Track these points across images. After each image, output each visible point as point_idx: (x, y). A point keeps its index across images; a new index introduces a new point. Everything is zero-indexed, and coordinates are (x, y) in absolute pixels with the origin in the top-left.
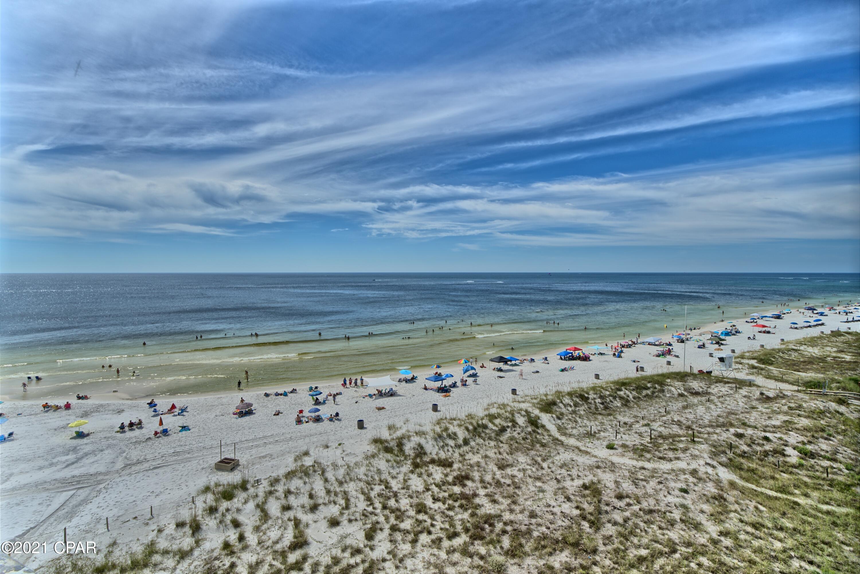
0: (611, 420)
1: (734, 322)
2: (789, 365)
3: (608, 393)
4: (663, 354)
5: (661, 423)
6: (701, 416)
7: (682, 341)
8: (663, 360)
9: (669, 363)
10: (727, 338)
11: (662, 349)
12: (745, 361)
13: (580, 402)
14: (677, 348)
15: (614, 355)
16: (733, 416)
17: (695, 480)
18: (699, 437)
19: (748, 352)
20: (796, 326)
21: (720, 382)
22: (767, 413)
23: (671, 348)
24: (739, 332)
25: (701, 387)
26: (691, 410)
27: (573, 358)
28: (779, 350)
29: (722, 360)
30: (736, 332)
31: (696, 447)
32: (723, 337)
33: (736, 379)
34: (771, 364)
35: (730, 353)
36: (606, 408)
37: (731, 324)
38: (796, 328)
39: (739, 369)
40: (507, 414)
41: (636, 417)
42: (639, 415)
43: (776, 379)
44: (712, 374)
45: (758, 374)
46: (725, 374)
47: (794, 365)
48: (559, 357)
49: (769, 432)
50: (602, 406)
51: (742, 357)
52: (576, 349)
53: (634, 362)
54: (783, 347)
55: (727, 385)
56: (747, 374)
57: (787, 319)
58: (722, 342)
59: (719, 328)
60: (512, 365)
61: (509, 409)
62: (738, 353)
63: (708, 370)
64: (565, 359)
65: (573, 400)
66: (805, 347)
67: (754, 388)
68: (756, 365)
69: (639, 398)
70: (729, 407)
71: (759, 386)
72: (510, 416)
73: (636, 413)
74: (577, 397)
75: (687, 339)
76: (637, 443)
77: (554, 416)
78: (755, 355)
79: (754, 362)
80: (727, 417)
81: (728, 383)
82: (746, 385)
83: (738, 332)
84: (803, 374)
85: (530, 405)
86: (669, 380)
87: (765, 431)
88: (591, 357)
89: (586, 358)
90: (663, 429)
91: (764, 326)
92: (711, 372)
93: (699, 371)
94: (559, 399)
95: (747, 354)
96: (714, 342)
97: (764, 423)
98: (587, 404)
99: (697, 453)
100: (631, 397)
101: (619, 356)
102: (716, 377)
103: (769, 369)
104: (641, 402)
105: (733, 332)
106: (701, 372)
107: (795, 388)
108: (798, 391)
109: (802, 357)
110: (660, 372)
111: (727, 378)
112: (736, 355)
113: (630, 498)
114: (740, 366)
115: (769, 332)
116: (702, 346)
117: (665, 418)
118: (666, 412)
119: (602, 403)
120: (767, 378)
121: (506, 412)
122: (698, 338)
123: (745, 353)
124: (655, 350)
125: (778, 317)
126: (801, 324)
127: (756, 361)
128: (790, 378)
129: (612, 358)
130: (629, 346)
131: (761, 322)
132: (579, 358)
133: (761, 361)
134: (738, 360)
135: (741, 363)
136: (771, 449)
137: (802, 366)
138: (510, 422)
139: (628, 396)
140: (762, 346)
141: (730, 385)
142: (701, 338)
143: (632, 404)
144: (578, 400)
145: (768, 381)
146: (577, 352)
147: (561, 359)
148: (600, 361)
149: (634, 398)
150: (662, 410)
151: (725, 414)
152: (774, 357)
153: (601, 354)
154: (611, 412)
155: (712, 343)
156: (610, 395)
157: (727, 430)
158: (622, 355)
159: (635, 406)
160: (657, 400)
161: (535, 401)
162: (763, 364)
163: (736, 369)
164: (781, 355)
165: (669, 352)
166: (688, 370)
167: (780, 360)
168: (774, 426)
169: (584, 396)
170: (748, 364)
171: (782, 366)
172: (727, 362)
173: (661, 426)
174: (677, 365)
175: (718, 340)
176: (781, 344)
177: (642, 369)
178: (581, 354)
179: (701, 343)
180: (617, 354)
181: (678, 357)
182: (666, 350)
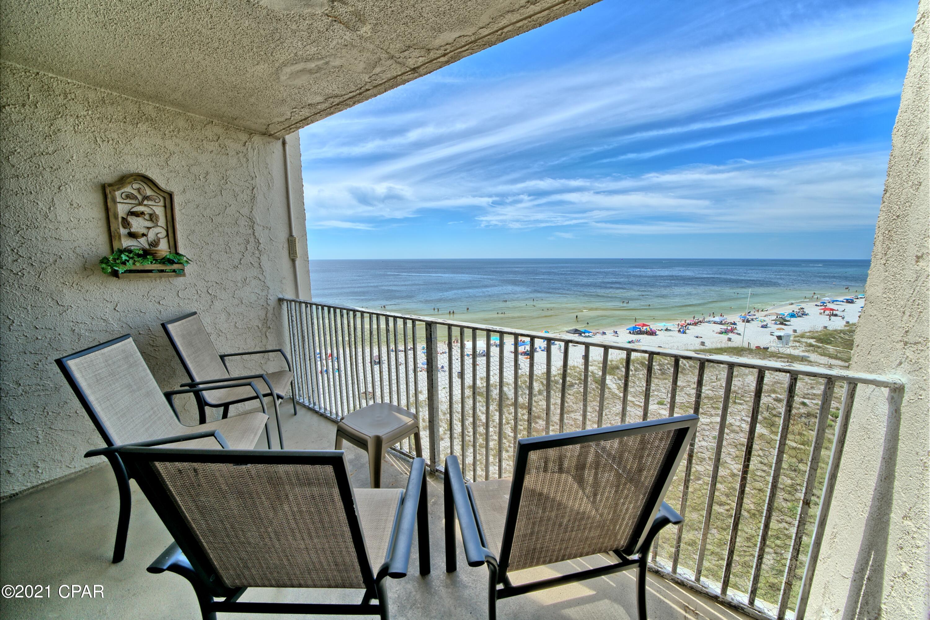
0: (665, 384)
1: (803, 305)
2: (847, 345)
3: (667, 362)
4: (726, 332)
5: (710, 388)
6: (749, 384)
7: (748, 321)
8: (725, 337)
9: (730, 339)
10: (793, 320)
11: (726, 327)
12: (804, 340)
14: (740, 326)
15: (679, 331)
18: (743, 400)
19: (810, 332)
21: (774, 357)
23: (735, 326)
24: (806, 315)
26: (740, 379)
27: (641, 333)
28: (842, 332)
29: (780, 338)
30: (803, 315)
31: (736, 407)
32: (787, 318)
33: (790, 355)
34: (829, 343)
35: (791, 333)
36: (663, 374)
37: (800, 307)
39: (796, 346)
41: (688, 381)
43: (831, 356)
44: (769, 350)
45: (814, 351)
46: (781, 350)
48: (628, 331)
49: (809, 399)
50: (659, 372)
51: (802, 336)
52: (644, 325)
53: (697, 337)
54: (847, 328)
56: (803, 351)
58: (786, 323)
59: (786, 310)
60: (586, 337)
61: (578, 370)
62: (799, 332)
63: (765, 346)
64: (633, 333)
65: (634, 366)
68: (814, 343)
70: (777, 377)
72: (578, 375)
73: (689, 379)
74: (638, 364)
75: (752, 320)
76: (684, 401)
78: (816, 334)
79: (812, 341)
80: (773, 385)
81: (781, 357)
82: (798, 360)
83: (804, 314)
85: (597, 368)
87: (805, 398)
88: (658, 333)
89: (652, 333)
90: (710, 392)
91: (832, 310)
92: (768, 348)
93: (757, 347)
95: (808, 334)
96: (778, 323)
100: (687, 365)
101: (684, 332)
102: (770, 352)
103: (826, 348)
105: (800, 314)
106: (758, 348)
110: (719, 345)
111: (782, 354)
112: (796, 334)
114: (798, 344)
116: (764, 327)
118: (717, 379)
119: (660, 370)
120: (822, 355)
121: (575, 372)
122: (763, 318)
123: (806, 333)
124: (719, 328)
125: (850, 301)
127: (815, 340)
129: (676, 333)
130: (695, 324)
131: (830, 306)
132: (647, 332)
133: (819, 340)
134: (797, 339)
135: (799, 342)
136: (806, 412)
139: (685, 365)
140: (826, 327)
142: (766, 319)
143: (687, 372)
144: (638, 366)
145: (823, 357)
146: (645, 328)
147: (630, 333)
148: (665, 336)
149: (690, 367)
150: (714, 378)
151: (771, 383)
152: (834, 338)
153: (667, 330)
154: (666, 377)
155: (776, 324)
158: (687, 331)
159: (690, 373)
160: (712, 370)
162: (822, 343)
163: (793, 346)
164: (842, 335)
165: (732, 331)
166: (746, 345)
167: (840, 340)
168: (814, 395)
170: (806, 343)
171: (840, 345)
172: (785, 340)
174: (737, 341)
175: (782, 321)
176: (845, 326)
177: (703, 344)
178: (648, 329)
179: (765, 323)
180: (682, 331)
181: (739, 334)
182: (730, 328)
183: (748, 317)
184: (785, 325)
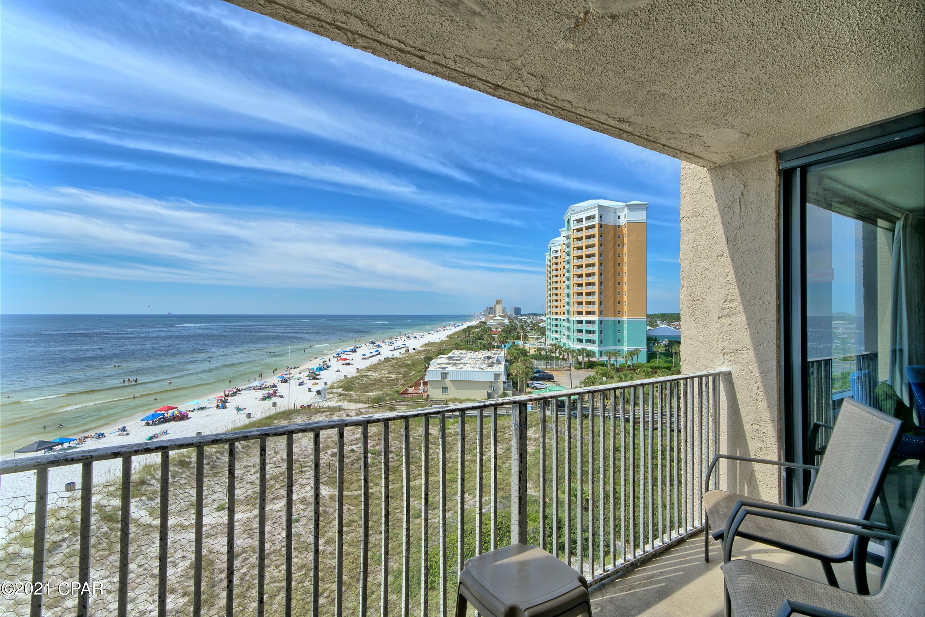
1: (326, 359)
2: (362, 389)
3: (214, 450)
4: (269, 397)
5: (273, 465)
7: (286, 381)
8: (269, 403)
9: (275, 404)
10: (321, 373)
11: (267, 392)
12: (335, 391)
13: (180, 471)
14: (282, 388)
15: (218, 406)
16: (329, 439)
17: (304, 507)
18: (305, 467)
19: (336, 382)
20: (365, 357)
21: (318, 413)
22: (351, 430)
23: (276, 389)
24: (329, 367)
25: (304, 421)
27: (165, 420)
28: (357, 378)
29: (319, 392)
30: (327, 367)
31: (304, 476)
32: (317, 372)
33: (329, 407)
34: (352, 390)
35: (324, 386)
37: (323, 360)
38: (365, 359)
39: (331, 398)
40: (62, 522)
42: (250, 464)
43: (356, 401)
44: (312, 407)
45: (344, 399)
46: (323, 404)
47: (366, 388)
49: (354, 444)
51: (333, 387)
52: (167, 409)
53: (240, 410)
54: (358, 374)
55: (324, 414)
56: (337, 401)
57: (360, 351)
58: (318, 377)
59: (314, 364)
61: (64, 513)
62: (329, 383)
63: (308, 404)
64: (154, 424)
66: (371, 372)
67: (342, 412)
68: (342, 392)
69: (248, 446)
71: (345, 410)
72: (68, 523)
73: (246, 463)
74: (175, 465)
75: (290, 379)
77: (144, 498)
78: (341, 384)
79: (340, 390)
80: (327, 442)
81: (324, 412)
82: (337, 411)
84: (370, 394)
86: (276, 421)
87: (351, 445)
88: (191, 415)
89: (183, 417)
90: (274, 470)
91: (346, 359)
92: (311, 405)
94: (150, 474)
95: (336, 385)
96: (311, 378)
97: (350, 439)
98: (189, 470)
99: (305, 481)
101: (224, 407)
102: (314, 409)
103: (350, 394)
104: (251, 450)
106: (303, 407)
107: (367, 405)
108: (369, 407)
109: (370, 381)
110: (268, 414)
111: (323, 408)
112: (328, 386)
113: (246, 552)
114: (332, 396)
115: (349, 364)
116: (301, 384)
117: (274, 459)
118: (275, 453)
120: (350, 402)
121: (58, 520)
122: (298, 376)
123: (334, 383)
124: (260, 394)
125: (354, 351)
126: (368, 355)
127: (342, 389)
128: (363, 398)
129: (215, 411)
130: (234, 394)
131: (343, 356)
132: (174, 418)
133: (345, 388)
134: (329, 391)
135: (332, 393)
137: (370, 388)
138: (67, 531)
140: (345, 376)
141: (326, 413)
142: (301, 376)
143: (241, 455)
144: (176, 469)
145: (351, 404)
146: (170, 412)
147: (148, 424)
148: (201, 417)
149: (243, 448)
150: (272, 452)
152: (353, 384)
153: (202, 408)
154: (218, 470)
155: (310, 379)
156: (216, 452)
157: (326, 453)
158: (227, 405)
159: (245, 456)
161: (112, 488)
162: (347, 390)
163: (329, 399)
164: (357, 381)
165: (274, 394)
166: (292, 407)
167: (357, 385)
169: (184, 461)
170: (337, 393)
171: (358, 389)
172: (322, 394)
173: (271, 468)
174: (283, 405)
175: (314, 376)
176: (357, 372)
177: (249, 416)
178: (177, 413)
179: (301, 381)
180: (222, 404)
181: (282, 397)
182: (271, 392)
183: (285, 376)
184: (317, 379)
